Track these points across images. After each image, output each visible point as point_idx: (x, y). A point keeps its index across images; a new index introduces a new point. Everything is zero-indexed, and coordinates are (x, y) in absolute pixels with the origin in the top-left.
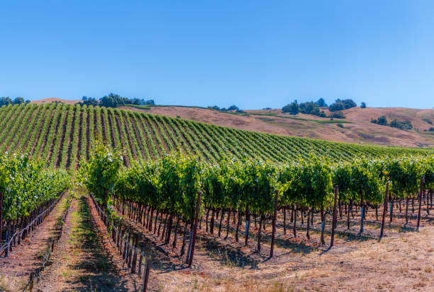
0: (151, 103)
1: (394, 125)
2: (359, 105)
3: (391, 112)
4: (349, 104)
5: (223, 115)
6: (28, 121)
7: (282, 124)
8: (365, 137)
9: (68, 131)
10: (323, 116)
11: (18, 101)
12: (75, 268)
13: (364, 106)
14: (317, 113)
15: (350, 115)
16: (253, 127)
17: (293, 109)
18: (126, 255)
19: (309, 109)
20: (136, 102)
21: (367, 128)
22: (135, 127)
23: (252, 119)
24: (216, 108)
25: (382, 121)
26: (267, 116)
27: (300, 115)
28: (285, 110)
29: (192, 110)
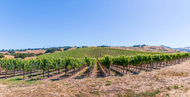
0: (110, 46)
1: (153, 49)
2: (146, 45)
3: (152, 46)
4: (145, 45)
5: (122, 48)
6: (90, 50)
7: (133, 49)
8: (148, 51)
9: (98, 52)
10: (140, 47)
11: (86, 47)
12: (96, 73)
13: (147, 46)
14: (139, 47)
15: (145, 47)
16: (128, 49)
17: (135, 46)
18: (106, 70)
19: (137, 46)
20: (107, 46)
21: (148, 49)
22: (110, 50)
23: (127, 48)
24: (121, 47)
25: (151, 48)
26: (130, 47)
27: (136, 47)
28: (133, 47)
29: (117, 47)
